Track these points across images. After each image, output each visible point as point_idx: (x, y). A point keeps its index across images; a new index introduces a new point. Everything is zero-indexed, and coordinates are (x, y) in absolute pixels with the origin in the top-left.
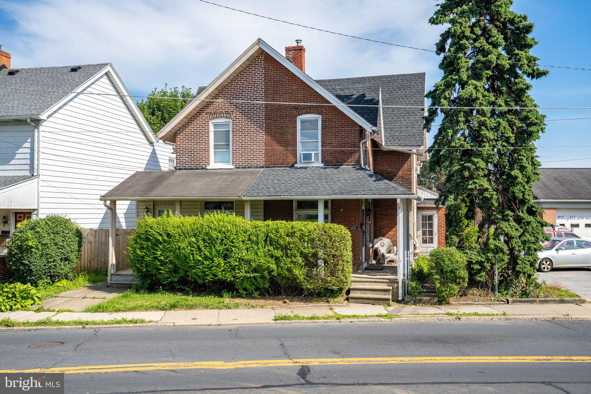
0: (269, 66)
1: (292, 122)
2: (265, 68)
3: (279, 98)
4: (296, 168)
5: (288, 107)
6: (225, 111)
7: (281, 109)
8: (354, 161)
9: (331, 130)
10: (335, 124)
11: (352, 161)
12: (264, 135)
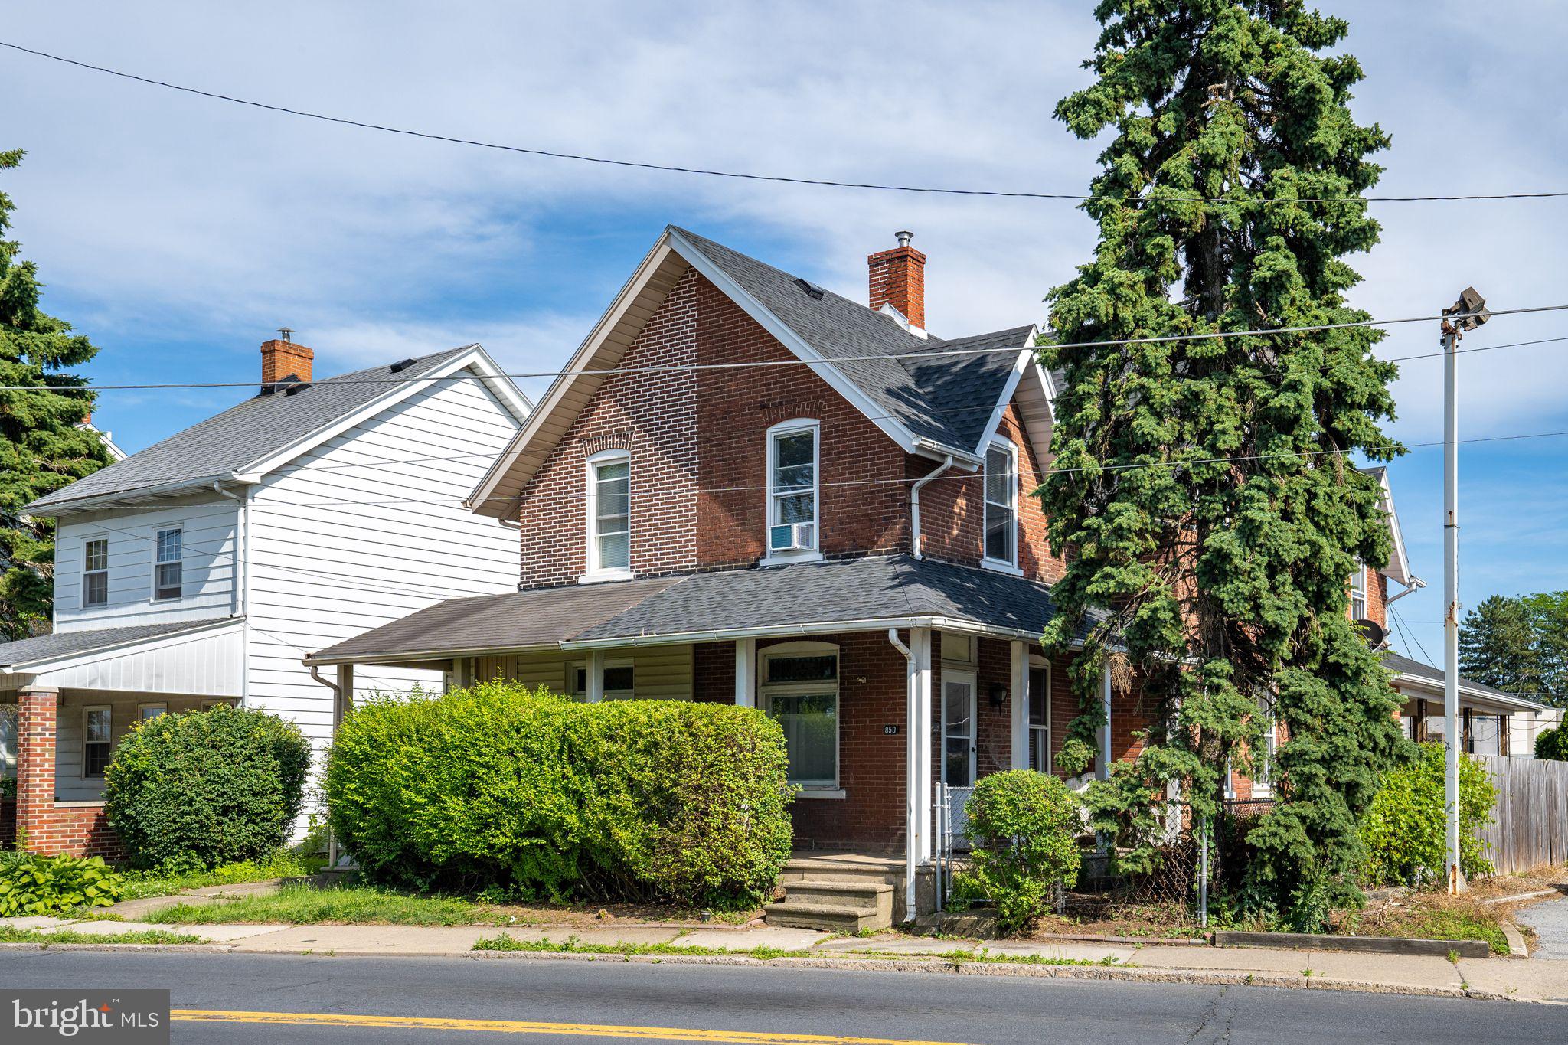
0: (707, 298)
1: (755, 445)
2: (698, 305)
3: (728, 381)
4: (763, 569)
5: (746, 404)
6: (616, 431)
7: (731, 412)
8: (895, 540)
9: (842, 458)
10: (849, 441)
11: (889, 541)
12: (696, 485)
